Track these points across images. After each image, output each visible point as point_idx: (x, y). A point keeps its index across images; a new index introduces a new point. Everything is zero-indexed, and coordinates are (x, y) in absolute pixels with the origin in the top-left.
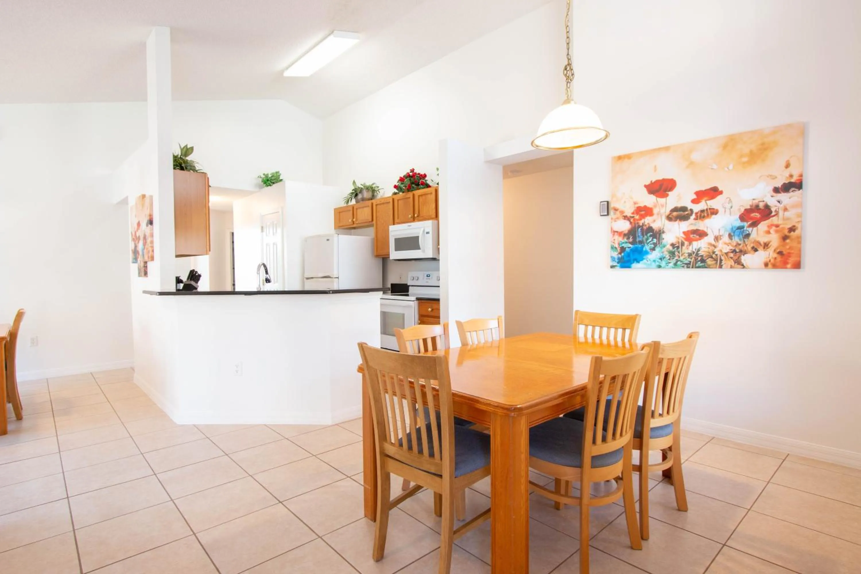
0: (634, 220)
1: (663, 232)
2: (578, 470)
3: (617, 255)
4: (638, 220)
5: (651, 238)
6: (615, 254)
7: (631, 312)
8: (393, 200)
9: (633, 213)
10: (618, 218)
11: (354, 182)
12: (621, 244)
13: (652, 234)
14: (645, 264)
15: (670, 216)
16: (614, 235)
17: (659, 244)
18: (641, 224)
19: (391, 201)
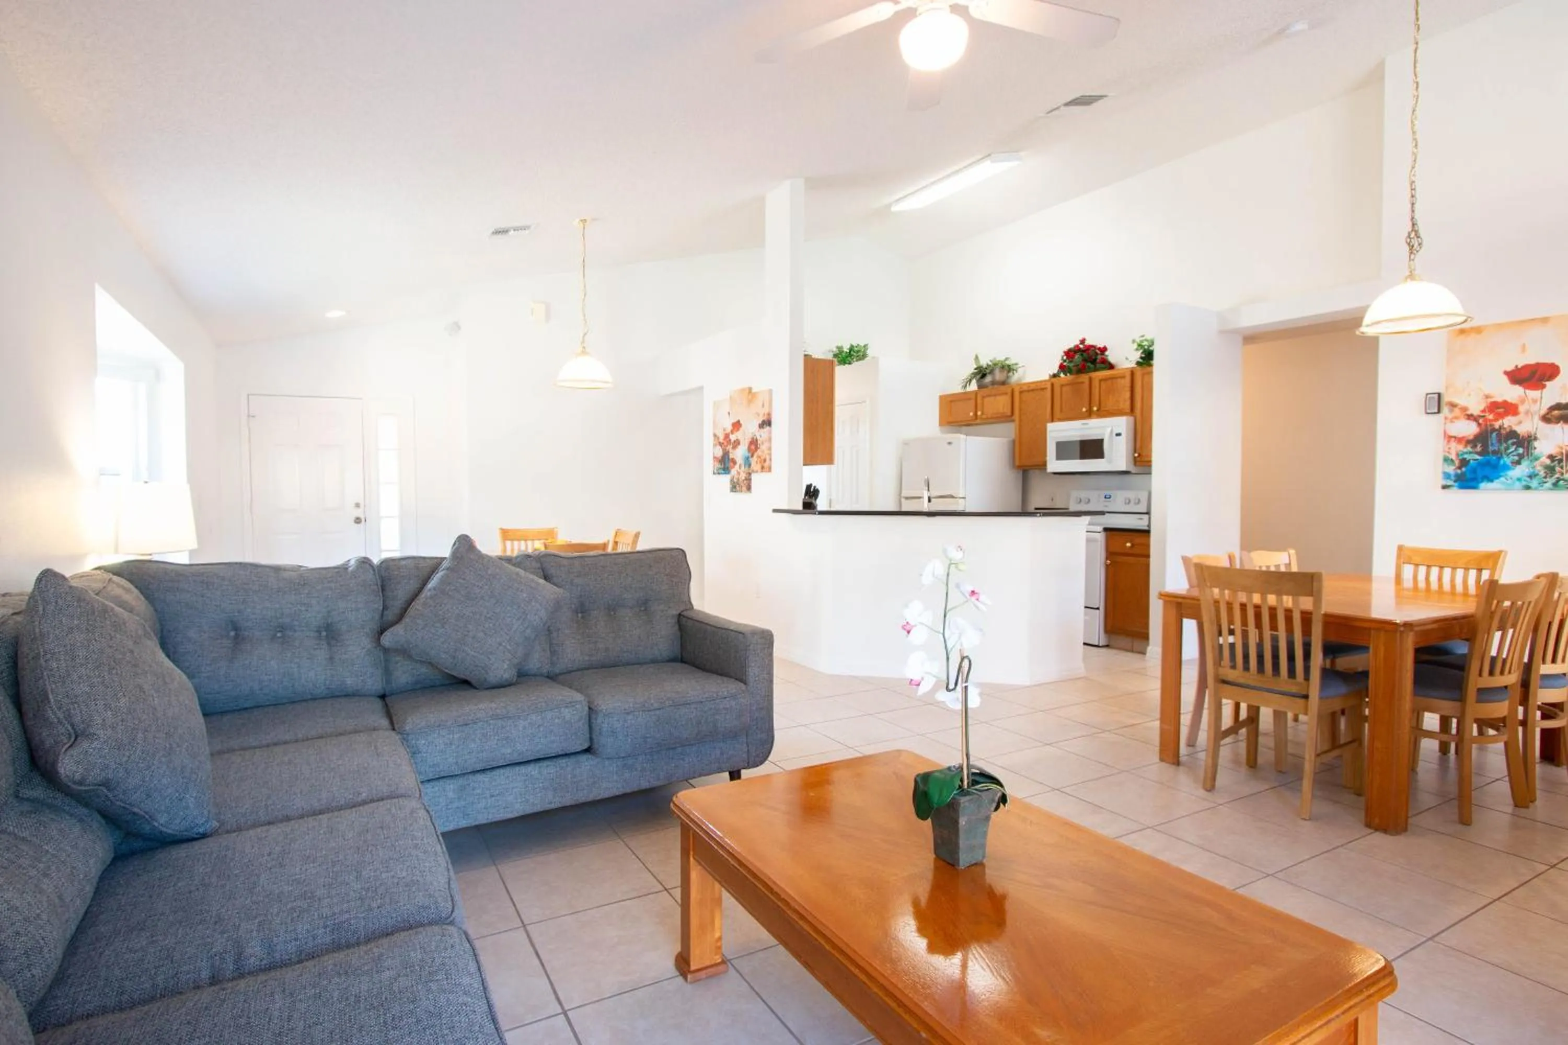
0: (1486, 420)
1: (1536, 439)
2: (1458, 704)
3: (1455, 469)
4: (1490, 420)
5: (1514, 447)
6: (1451, 469)
7: (1492, 548)
8: (1052, 385)
9: (1484, 411)
10: (1456, 418)
11: (977, 358)
12: (1462, 455)
13: (1515, 440)
14: (1503, 483)
15: (1549, 416)
16: (1449, 441)
17: (1528, 455)
18: (1497, 427)
19: (1049, 386)
